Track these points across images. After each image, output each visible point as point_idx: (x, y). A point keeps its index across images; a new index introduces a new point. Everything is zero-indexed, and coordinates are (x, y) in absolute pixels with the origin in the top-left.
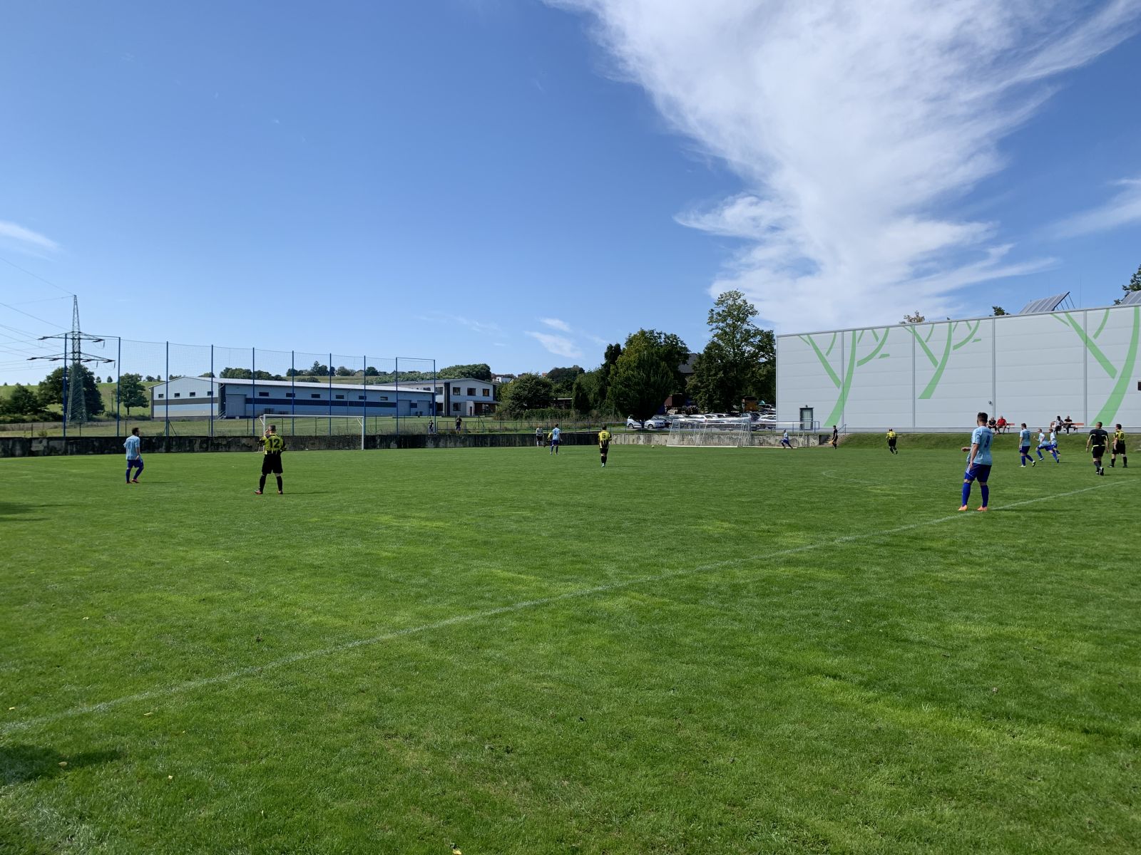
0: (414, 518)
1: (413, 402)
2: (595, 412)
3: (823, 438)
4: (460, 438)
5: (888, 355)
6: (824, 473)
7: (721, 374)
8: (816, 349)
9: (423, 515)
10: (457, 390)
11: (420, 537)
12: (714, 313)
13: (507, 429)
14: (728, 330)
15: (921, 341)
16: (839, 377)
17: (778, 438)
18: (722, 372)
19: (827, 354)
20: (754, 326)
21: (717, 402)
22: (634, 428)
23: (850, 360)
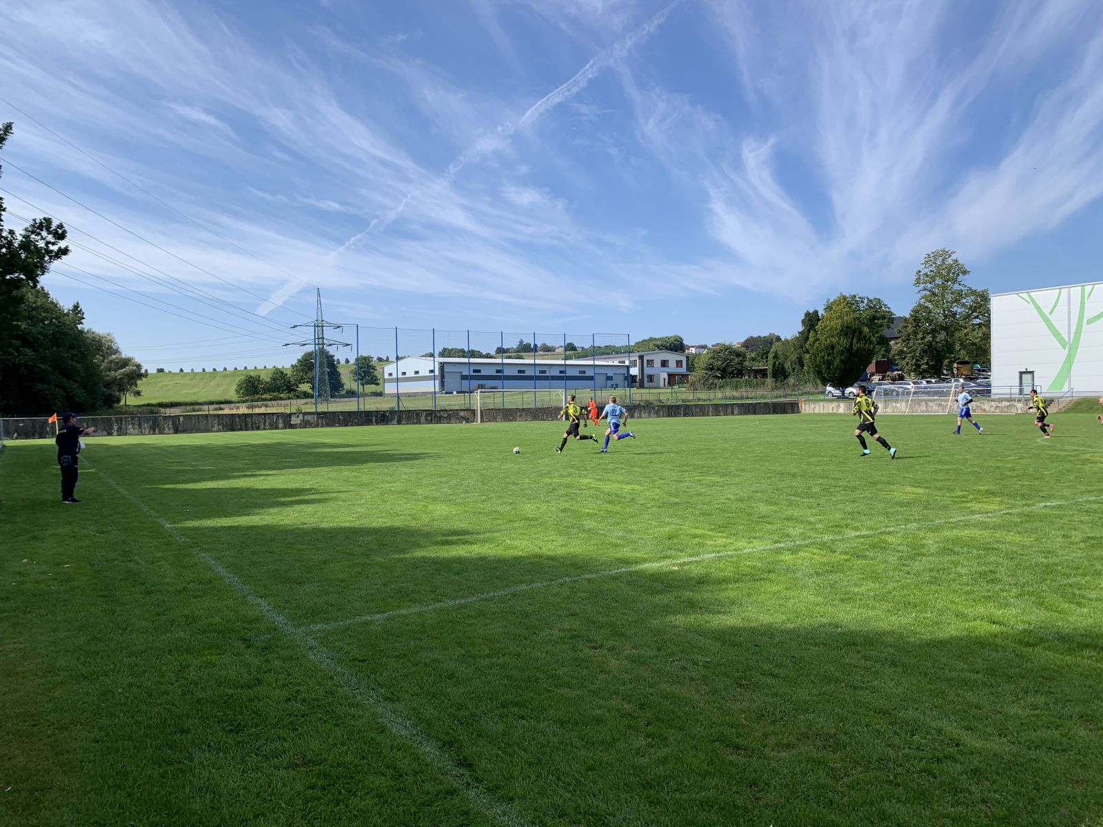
1: (609, 375)
2: (791, 380)
4: (654, 408)
7: (929, 338)
8: (1038, 308)
10: (650, 362)
12: (921, 274)
13: (699, 399)
14: (936, 291)
16: (1065, 337)
18: (930, 335)
19: (1051, 313)
20: (965, 286)
21: (924, 367)
22: (833, 396)
23: (1079, 318)
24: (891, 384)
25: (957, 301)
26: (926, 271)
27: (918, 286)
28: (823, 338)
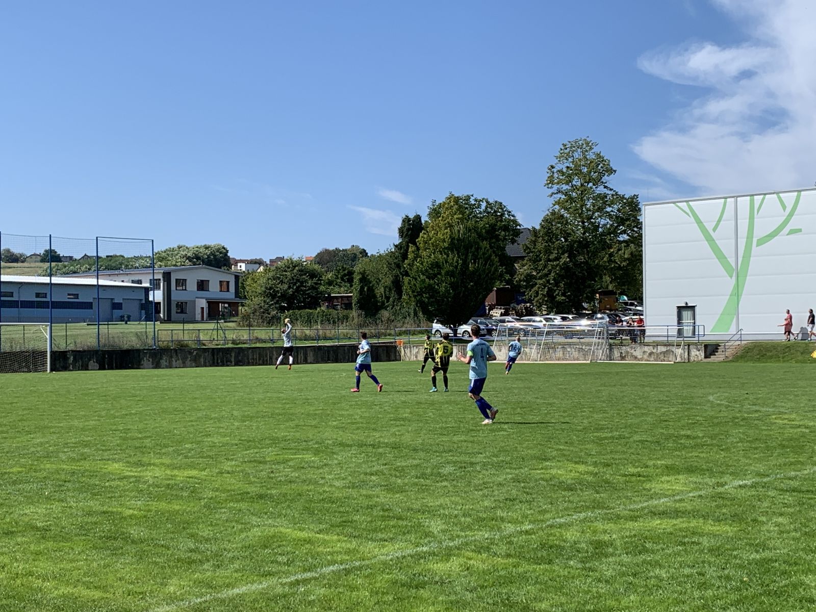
0: (154, 465)
1: (116, 301)
2: (385, 314)
3: (709, 349)
4: (190, 353)
5: (800, 230)
6: (711, 398)
8: (699, 222)
9: (167, 461)
10: (181, 283)
11: (170, 490)
12: (555, 170)
13: (258, 340)
16: (732, 261)
17: (646, 349)
18: (566, 255)
19: (714, 230)
21: (560, 298)
23: (747, 238)
24: (517, 320)
25: (600, 209)
26: (561, 166)
27: (551, 187)
28: (425, 254)
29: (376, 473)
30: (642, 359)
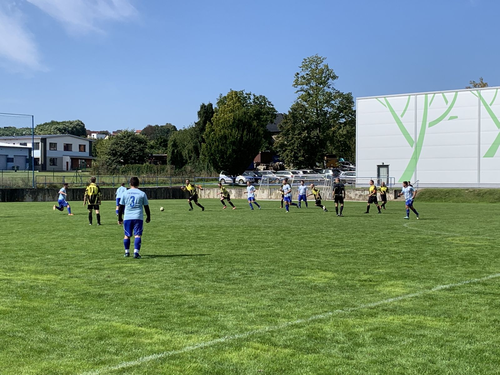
1: (9, 157)
5: (457, 117)
7: (305, 134)
8: (392, 111)
10: (53, 145)
12: (299, 76)
13: (104, 183)
14: (311, 92)
15: (486, 105)
16: (413, 137)
19: (402, 116)
20: (335, 89)
21: (301, 159)
22: (225, 183)
23: (423, 122)
24: (274, 173)
25: (327, 102)
26: (303, 74)
27: (296, 87)
28: (217, 129)
29: (184, 278)
30: (354, 199)
